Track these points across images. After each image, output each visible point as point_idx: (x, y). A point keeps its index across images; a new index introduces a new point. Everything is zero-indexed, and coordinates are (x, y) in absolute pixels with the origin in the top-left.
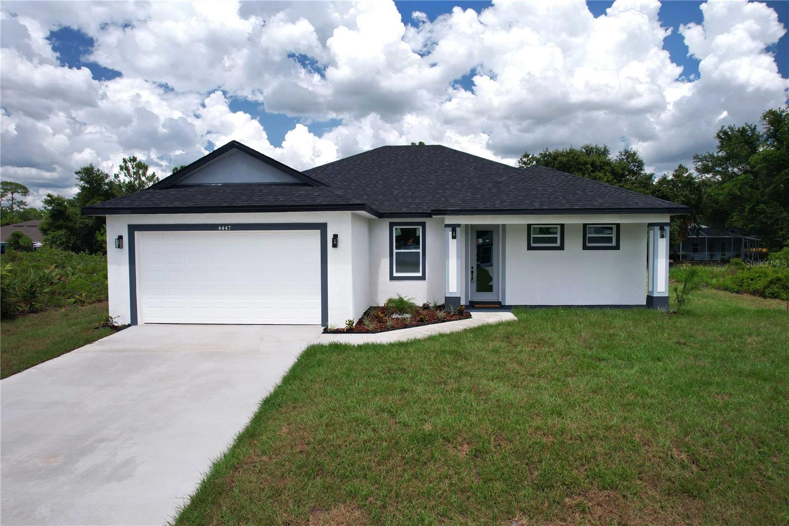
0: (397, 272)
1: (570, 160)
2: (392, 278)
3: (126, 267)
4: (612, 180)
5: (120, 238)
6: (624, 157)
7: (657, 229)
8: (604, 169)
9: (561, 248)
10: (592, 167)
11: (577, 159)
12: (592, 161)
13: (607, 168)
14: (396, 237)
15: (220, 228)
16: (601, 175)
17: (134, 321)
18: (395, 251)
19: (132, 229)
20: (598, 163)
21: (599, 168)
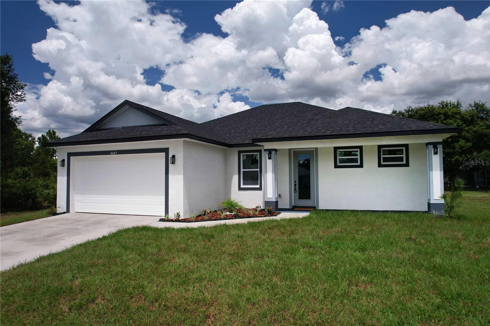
0: (244, 184)
1: (426, 113)
2: (240, 189)
3: (66, 178)
4: (462, 125)
5: (63, 160)
6: (474, 108)
7: (431, 147)
8: (454, 118)
9: (361, 166)
10: (444, 116)
11: (432, 112)
12: (445, 112)
13: (458, 116)
14: (243, 160)
15: (111, 153)
16: (451, 121)
17: (68, 211)
18: (242, 170)
19: (70, 155)
20: (449, 113)
21: (451, 117)
